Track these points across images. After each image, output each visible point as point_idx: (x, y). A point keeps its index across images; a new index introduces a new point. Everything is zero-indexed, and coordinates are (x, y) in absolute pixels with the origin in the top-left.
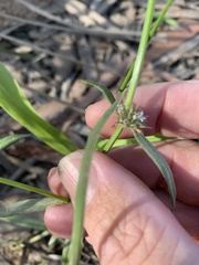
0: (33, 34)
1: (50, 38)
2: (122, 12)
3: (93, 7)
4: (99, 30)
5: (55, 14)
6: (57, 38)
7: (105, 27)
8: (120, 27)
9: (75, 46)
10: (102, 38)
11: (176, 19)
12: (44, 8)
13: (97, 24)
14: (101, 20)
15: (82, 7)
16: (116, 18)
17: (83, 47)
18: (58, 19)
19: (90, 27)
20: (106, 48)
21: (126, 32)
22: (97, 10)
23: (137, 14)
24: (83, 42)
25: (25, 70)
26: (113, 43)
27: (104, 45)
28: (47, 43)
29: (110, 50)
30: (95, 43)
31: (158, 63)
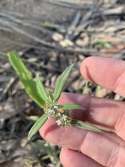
0: (36, 52)
1: (45, 54)
2: (82, 39)
3: (67, 37)
4: (70, 49)
5: (48, 41)
6: (49, 54)
7: (73, 47)
8: (81, 47)
9: (58, 58)
10: (72, 53)
11: (109, 43)
12: (42, 38)
13: (69, 46)
14: (71, 43)
15: (61, 37)
16: (79, 42)
17: (62, 58)
18: (49, 44)
19: (66, 47)
20: (73, 59)
21: (84, 50)
22: (69, 38)
23: (90, 40)
24: (62, 55)
25: (33, 71)
26: (77, 56)
27: (72, 57)
28: (44, 57)
29: (75, 59)
30: (68, 56)
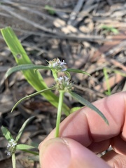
0: (36, 39)
1: (46, 41)
2: (86, 25)
3: (69, 23)
4: (74, 36)
5: (48, 28)
6: (50, 41)
7: (76, 34)
8: (86, 34)
9: (60, 45)
10: (75, 41)
11: (117, 28)
12: (42, 25)
13: (72, 32)
14: (74, 30)
15: (63, 23)
16: (83, 28)
17: (64, 46)
18: (50, 30)
19: (68, 34)
20: (77, 46)
21: (88, 37)
22: (72, 24)
23: (94, 26)
24: (64, 43)
25: (33, 60)
26: (81, 43)
27: (76, 44)
28: (44, 45)
29: (80, 47)
30: (71, 43)
31: (107, 54)
